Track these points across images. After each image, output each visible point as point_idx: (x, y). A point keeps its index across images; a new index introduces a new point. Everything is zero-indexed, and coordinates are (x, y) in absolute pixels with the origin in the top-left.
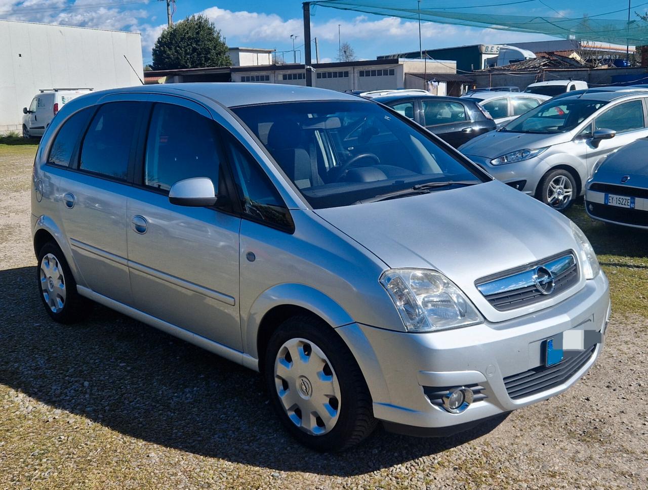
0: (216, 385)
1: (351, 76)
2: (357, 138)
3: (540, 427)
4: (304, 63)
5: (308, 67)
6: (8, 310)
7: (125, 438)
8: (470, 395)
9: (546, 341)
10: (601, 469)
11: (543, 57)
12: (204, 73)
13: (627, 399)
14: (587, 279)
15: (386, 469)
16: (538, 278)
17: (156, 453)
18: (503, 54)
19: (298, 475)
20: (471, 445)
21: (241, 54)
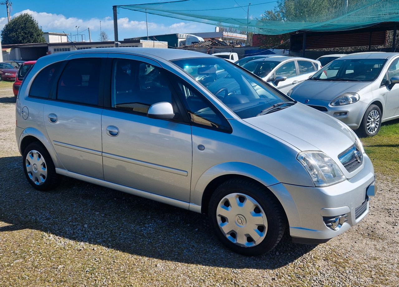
4: (114, 41)
5: (117, 42)
11: (209, 41)
17: (160, 264)
18: (189, 38)
21: (50, 36)
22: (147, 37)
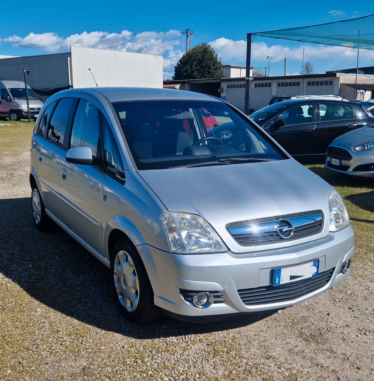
0: (100, 276)
1: (301, 85)
2: (269, 128)
3: (283, 327)
5: (248, 78)
6: (18, 220)
7: (31, 299)
8: (212, 299)
9: (273, 269)
10: (305, 359)
12: (204, 82)
13: (358, 318)
14: (330, 232)
15: (165, 338)
16: (279, 227)
17: (41, 309)
19: (111, 333)
20: (228, 332)
21: (232, 70)
22: (356, 69)
